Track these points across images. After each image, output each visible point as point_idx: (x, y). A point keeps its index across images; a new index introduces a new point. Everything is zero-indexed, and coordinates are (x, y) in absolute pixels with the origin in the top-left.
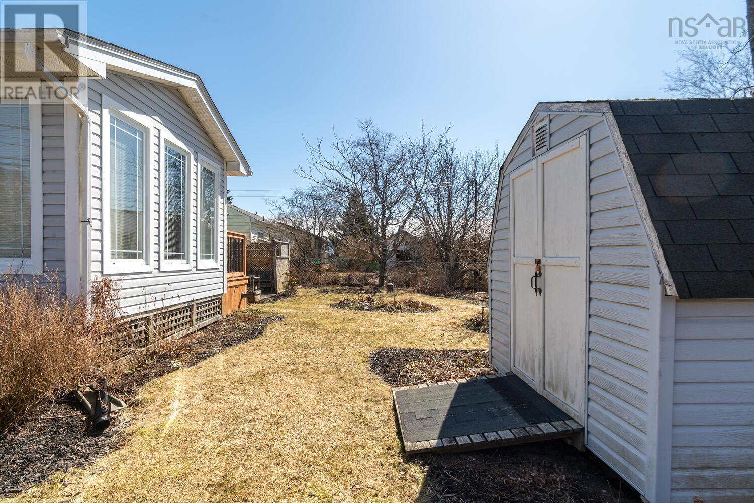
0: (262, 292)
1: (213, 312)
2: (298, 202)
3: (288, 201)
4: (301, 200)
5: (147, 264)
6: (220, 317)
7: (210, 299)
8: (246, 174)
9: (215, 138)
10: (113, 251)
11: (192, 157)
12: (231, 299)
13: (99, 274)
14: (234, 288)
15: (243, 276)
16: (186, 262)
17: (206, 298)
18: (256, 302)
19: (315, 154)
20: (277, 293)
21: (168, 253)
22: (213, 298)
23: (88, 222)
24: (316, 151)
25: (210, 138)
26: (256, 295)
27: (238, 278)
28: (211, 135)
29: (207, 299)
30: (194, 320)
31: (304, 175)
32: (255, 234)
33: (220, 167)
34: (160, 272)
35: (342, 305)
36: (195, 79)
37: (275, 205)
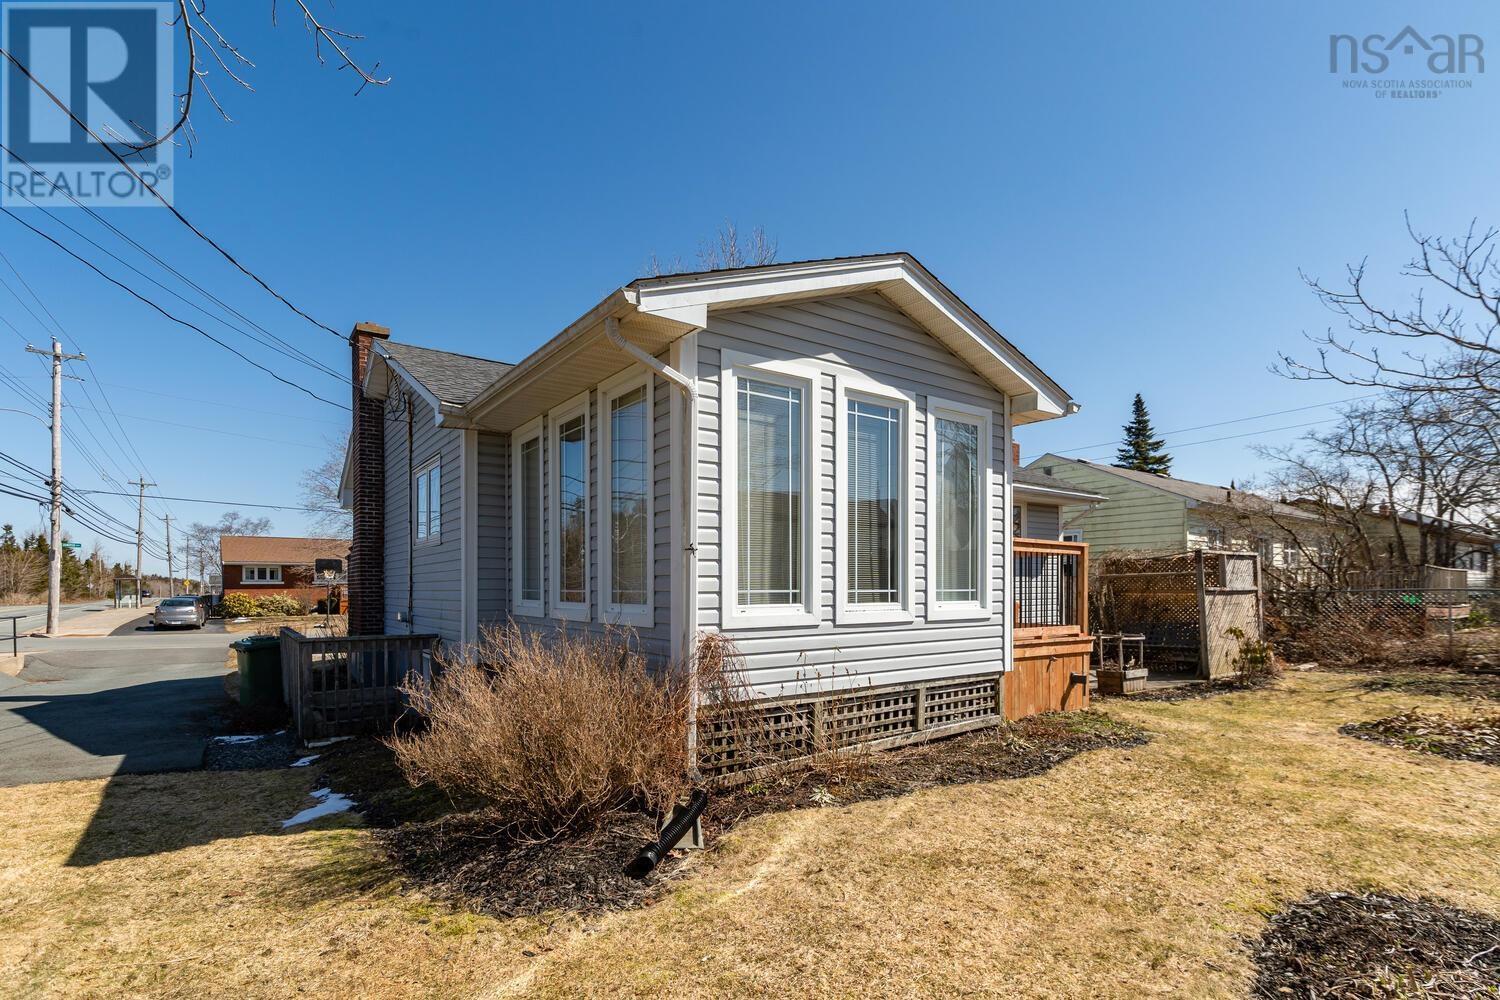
0: (1150, 671)
1: (975, 707)
2: (1360, 438)
3: (1325, 441)
4: (1369, 433)
5: (809, 612)
6: (993, 719)
7: (964, 681)
8: (1059, 411)
9: (971, 356)
10: (741, 591)
11: (912, 405)
12: (1036, 683)
13: (715, 629)
14: (1048, 661)
15: (1077, 635)
16: (900, 607)
17: (953, 678)
18: (1126, 696)
19: (1351, 308)
20: (1207, 677)
21: (857, 591)
22: (972, 680)
23: (692, 549)
24: (1348, 300)
25: (963, 360)
26: (1127, 680)
27: (1058, 640)
28: (964, 354)
29: (957, 681)
30: (921, 720)
31: (1303, 374)
32: (1201, 534)
33: (990, 411)
34: (835, 626)
35: (1385, 730)
36: (900, 261)
37: (1285, 457)
